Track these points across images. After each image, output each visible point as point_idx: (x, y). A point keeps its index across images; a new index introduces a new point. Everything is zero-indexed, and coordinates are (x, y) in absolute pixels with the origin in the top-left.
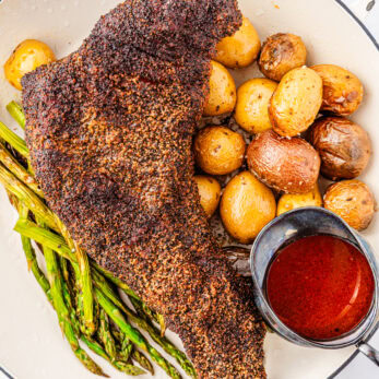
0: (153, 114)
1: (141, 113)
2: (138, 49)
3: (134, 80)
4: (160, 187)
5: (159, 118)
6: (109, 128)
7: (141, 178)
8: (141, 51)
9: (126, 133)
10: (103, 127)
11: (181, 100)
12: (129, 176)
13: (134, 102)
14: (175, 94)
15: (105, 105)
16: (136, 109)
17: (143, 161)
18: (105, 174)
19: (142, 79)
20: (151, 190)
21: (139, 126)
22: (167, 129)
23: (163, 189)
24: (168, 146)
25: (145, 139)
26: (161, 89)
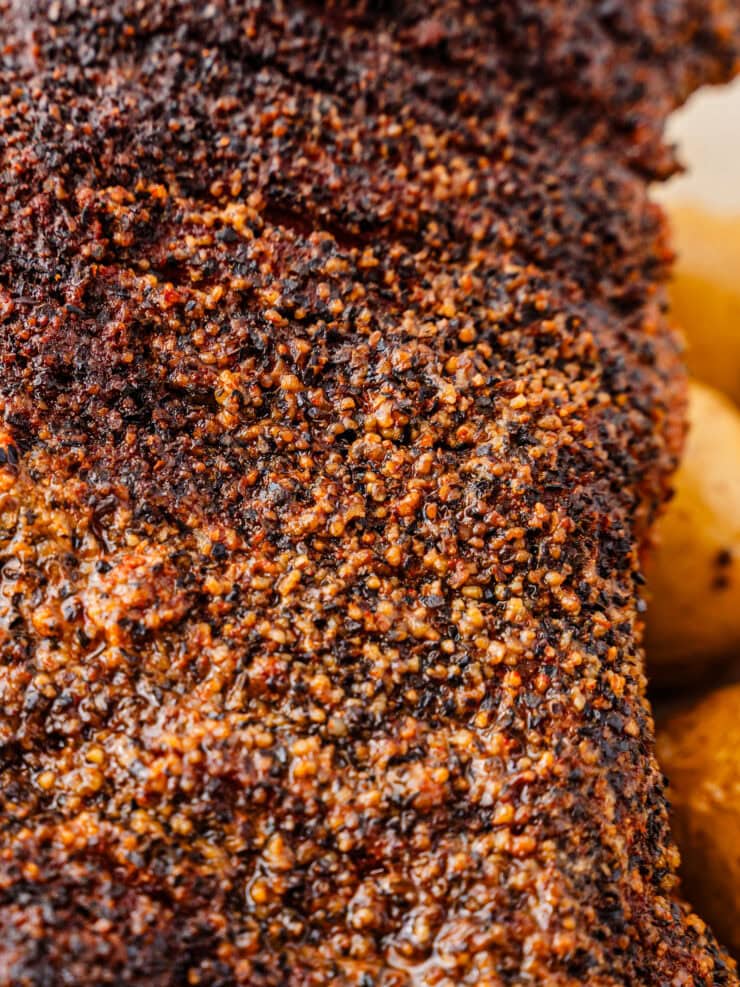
0: (381, 412)
1: (302, 416)
2: (230, 51)
3: (234, 213)
4: (511, 904)
5: (426, 433)
6: (96, 525)
7: (364, 862)
8: (254, 63)
9: (220, 557)
10: (58, 522)
11: (541, 342)
12: (275, 855)
13: (248, 349)
14: (500, 309)
15: (62, 375)
16: (270, 391)
17: (362, 730)
18: (100, 854)
19: (278, 210)
20: (455, 933)
21: (300, 497)
22: (493, 491)
23: (542, 912)
24: (515, 607)
25: (357, 579)
26: (409, 277)
